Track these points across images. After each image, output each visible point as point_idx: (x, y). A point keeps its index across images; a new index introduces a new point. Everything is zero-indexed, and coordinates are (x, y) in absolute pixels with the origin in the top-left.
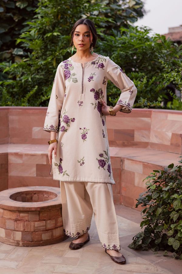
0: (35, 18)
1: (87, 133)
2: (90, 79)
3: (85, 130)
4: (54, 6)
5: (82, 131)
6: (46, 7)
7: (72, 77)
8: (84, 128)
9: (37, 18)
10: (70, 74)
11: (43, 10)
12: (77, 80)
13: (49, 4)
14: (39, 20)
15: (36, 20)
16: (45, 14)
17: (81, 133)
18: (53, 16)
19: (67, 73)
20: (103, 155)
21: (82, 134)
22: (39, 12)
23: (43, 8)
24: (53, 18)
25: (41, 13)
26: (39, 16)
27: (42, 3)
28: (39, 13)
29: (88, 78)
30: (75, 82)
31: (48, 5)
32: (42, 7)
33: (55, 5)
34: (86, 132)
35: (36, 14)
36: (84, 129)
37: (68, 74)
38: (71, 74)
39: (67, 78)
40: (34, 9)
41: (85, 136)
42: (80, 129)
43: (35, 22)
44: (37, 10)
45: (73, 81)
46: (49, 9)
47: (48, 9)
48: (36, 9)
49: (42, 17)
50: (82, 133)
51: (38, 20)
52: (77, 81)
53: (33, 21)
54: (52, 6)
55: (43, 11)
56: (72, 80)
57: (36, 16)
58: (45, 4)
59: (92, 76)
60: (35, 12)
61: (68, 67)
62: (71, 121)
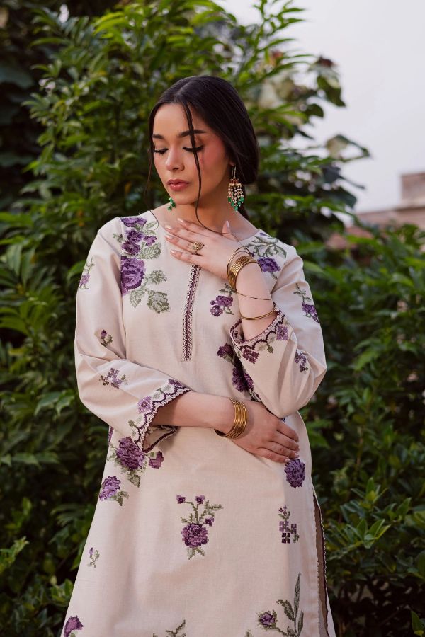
0: (28, 195)
1: (209, 522)
2: (218, 307)
3: (201, 508)
4: (106, 150)
5: (186, 511)
6: (70, 152)
7: (147, 286)
8: (200, 500)
9: (36, 195)
10: (142, 274)
11: (57, 163)
12: (166, 304)
13: (84, 143)
14: (45, 203)
15: (29, 201)
16: (68, 182)
17: (184, 520)
18: (104, 188)
19: (131, 269)
20: (275, 621)
21: (185, 525)
22: (43, 172)
23: (60, 158)
24: (101, 198)
25: (51, 177)
26: (44, 188)
27: (58, 136)
28: (44, 177)
29: (213, 303)
30: (159, 309)
31: (79, 145)
32: (56, 150)
33: (110, 147)
34: (207, 516)
35: (30, 177)
36: (196, 503)
37: (133, 272)
38: (147, 273)
39: (129, 288)
40: (23, 161)
41: (199, 531)
42: (181, 500)
43: (27, 208)
44: (36, 166)
45: (150, 304)
46: (87, 159)
47: (80, 161)
48: (30, 159)
49: (55, 191)
50: (188, 519)
51: (37, 202)
52: (165, 306)
53: (19, 204)
54: (97, 149)
55: (61, 168)
56: (145, 299)
57: (29, 188)
58: (69, 141)
59: (226, 295)
60: (25, 170)
61: (140, 244)
62: (148, 463)
